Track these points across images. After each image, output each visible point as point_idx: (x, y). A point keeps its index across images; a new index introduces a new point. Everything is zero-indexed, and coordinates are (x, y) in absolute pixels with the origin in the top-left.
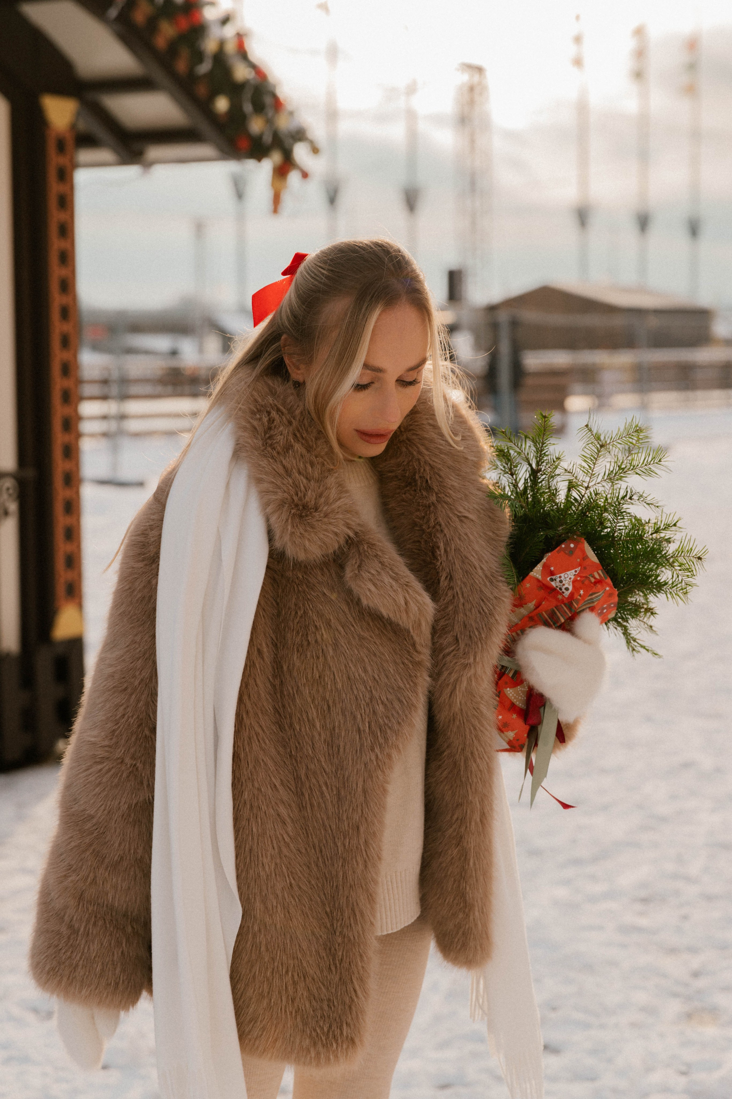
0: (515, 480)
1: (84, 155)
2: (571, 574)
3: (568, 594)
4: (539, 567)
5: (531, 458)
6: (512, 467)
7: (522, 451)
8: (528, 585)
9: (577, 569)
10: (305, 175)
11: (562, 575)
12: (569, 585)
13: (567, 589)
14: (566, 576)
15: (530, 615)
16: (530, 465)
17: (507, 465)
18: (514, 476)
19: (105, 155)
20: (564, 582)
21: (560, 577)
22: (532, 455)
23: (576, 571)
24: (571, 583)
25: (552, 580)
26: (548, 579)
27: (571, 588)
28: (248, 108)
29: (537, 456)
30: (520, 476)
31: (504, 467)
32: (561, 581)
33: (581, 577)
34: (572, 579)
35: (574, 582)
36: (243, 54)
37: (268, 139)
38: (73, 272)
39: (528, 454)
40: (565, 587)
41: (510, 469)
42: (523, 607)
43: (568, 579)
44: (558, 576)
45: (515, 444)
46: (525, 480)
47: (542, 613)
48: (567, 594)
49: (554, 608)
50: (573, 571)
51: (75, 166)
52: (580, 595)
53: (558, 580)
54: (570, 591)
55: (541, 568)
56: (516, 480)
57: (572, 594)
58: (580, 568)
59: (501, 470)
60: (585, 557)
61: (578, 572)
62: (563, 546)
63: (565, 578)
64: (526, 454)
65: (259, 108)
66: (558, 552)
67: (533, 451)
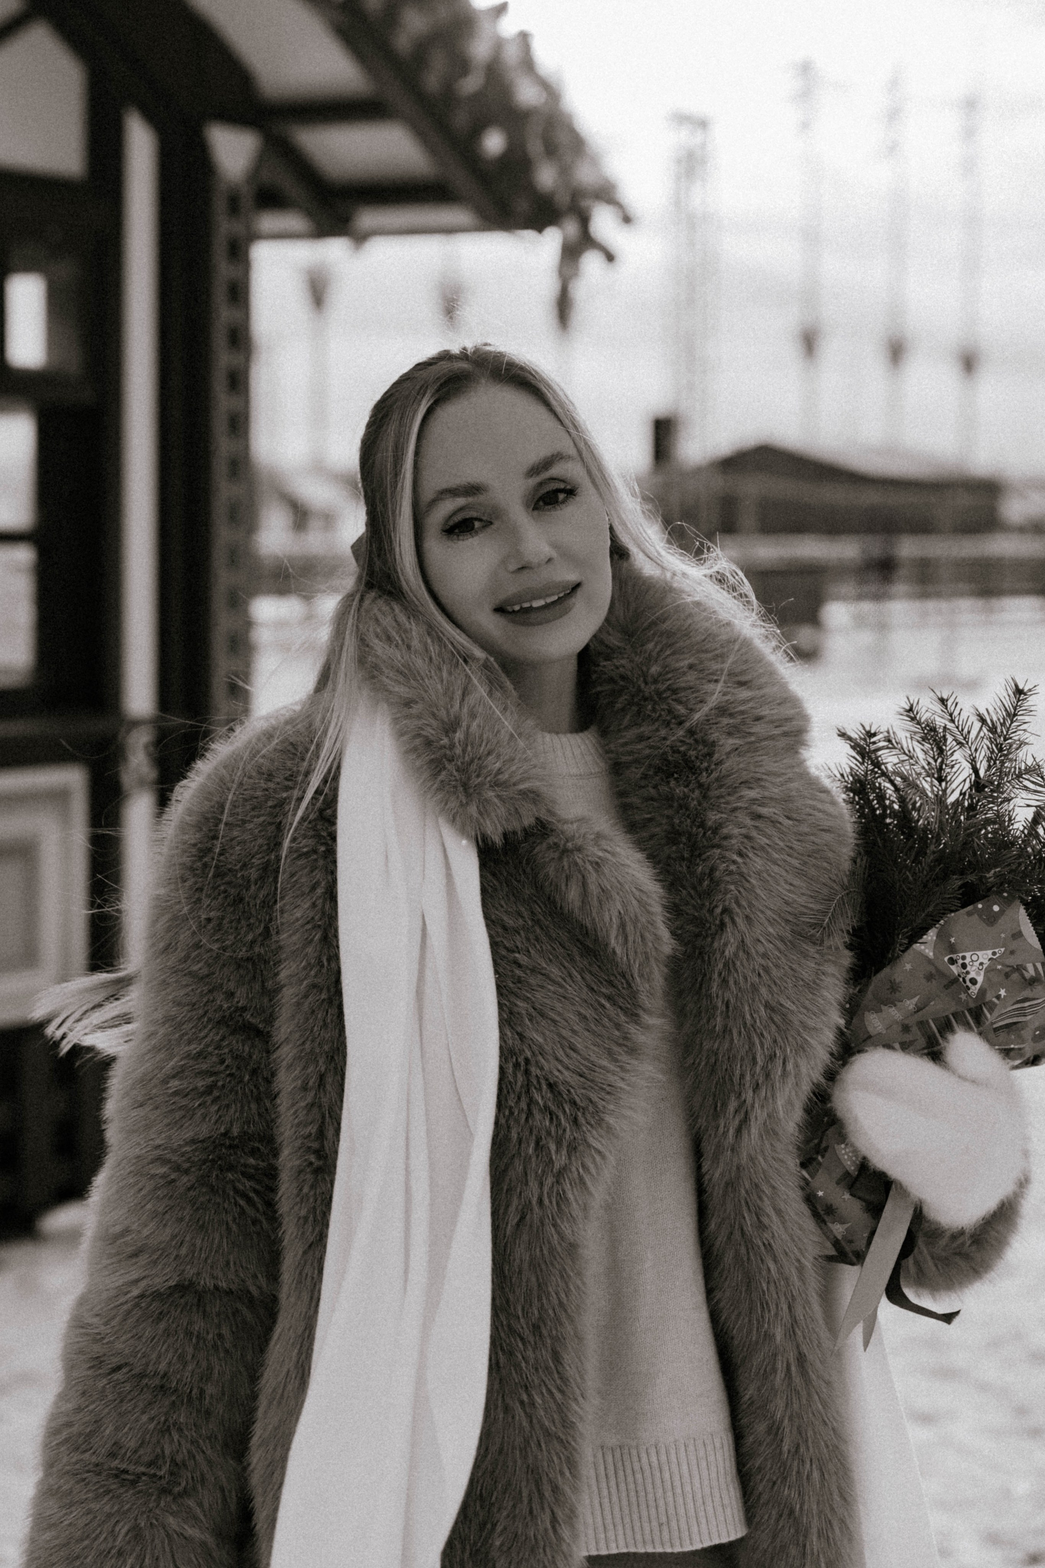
0: (942, 790)
1: (269, 221)
2: (985, 956)
3: (976, 992)
4: (931, 935)
5: (981, 758)
6: (944, 767)
7: (967, 743)
8: (908, 967)
9: (996, 950)
10: (610, 257)
11: (968, 955)
12: (978, 974)
13: (974, 981)
14: (975, 958)
15: (906, 1022)
16: (976, 771)
17: (936, 761)
18: (944, 784)
19: (293, 221)
20: (968, 968)
21: (964, 958)
22: (983, 754)
23: (994, 954)
24: (982, 973)
25: (952, 961)
26: (946, 959)
27: (980, 979)
28: (535, 147)
29: (991, 758)
30: (954, 786)
31: (929, 764)
32: (964, 966)
33: (1003, 965)
34: (985, 966)
35: (987, 971)
36: (528, 64)
37: (563, 199)
38: (247, 402)
39: (976, 750)
40: (969, 977)
41: (940, 769)
42: (895, 1006)
43: (977, 964)
44: (961, 955)
45: (957, 728)
46: (961, 794)
47: (927, 1021)
48: (974, 990)
49: (951, 1017)
50: (990, 952)
51: (254, 236)
52: (998, 997)
53: (960, 962)
54: (978, 986)
55: (935, 938)
56: (944, 791)
57: (982, 992)
58: (1003, 950)
59: (923, 768)
60: (1018, 935)
61: (998, 955)
62: (980, 906)
63: (972, 961)
64: (973, 749)
65: (551, 150)
66: (969, 914)
67: (985, 747)
